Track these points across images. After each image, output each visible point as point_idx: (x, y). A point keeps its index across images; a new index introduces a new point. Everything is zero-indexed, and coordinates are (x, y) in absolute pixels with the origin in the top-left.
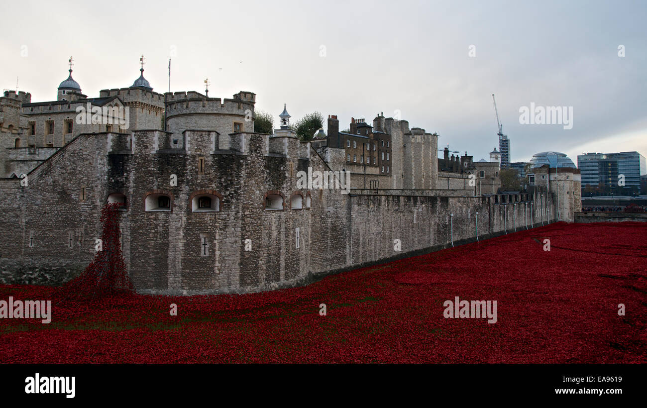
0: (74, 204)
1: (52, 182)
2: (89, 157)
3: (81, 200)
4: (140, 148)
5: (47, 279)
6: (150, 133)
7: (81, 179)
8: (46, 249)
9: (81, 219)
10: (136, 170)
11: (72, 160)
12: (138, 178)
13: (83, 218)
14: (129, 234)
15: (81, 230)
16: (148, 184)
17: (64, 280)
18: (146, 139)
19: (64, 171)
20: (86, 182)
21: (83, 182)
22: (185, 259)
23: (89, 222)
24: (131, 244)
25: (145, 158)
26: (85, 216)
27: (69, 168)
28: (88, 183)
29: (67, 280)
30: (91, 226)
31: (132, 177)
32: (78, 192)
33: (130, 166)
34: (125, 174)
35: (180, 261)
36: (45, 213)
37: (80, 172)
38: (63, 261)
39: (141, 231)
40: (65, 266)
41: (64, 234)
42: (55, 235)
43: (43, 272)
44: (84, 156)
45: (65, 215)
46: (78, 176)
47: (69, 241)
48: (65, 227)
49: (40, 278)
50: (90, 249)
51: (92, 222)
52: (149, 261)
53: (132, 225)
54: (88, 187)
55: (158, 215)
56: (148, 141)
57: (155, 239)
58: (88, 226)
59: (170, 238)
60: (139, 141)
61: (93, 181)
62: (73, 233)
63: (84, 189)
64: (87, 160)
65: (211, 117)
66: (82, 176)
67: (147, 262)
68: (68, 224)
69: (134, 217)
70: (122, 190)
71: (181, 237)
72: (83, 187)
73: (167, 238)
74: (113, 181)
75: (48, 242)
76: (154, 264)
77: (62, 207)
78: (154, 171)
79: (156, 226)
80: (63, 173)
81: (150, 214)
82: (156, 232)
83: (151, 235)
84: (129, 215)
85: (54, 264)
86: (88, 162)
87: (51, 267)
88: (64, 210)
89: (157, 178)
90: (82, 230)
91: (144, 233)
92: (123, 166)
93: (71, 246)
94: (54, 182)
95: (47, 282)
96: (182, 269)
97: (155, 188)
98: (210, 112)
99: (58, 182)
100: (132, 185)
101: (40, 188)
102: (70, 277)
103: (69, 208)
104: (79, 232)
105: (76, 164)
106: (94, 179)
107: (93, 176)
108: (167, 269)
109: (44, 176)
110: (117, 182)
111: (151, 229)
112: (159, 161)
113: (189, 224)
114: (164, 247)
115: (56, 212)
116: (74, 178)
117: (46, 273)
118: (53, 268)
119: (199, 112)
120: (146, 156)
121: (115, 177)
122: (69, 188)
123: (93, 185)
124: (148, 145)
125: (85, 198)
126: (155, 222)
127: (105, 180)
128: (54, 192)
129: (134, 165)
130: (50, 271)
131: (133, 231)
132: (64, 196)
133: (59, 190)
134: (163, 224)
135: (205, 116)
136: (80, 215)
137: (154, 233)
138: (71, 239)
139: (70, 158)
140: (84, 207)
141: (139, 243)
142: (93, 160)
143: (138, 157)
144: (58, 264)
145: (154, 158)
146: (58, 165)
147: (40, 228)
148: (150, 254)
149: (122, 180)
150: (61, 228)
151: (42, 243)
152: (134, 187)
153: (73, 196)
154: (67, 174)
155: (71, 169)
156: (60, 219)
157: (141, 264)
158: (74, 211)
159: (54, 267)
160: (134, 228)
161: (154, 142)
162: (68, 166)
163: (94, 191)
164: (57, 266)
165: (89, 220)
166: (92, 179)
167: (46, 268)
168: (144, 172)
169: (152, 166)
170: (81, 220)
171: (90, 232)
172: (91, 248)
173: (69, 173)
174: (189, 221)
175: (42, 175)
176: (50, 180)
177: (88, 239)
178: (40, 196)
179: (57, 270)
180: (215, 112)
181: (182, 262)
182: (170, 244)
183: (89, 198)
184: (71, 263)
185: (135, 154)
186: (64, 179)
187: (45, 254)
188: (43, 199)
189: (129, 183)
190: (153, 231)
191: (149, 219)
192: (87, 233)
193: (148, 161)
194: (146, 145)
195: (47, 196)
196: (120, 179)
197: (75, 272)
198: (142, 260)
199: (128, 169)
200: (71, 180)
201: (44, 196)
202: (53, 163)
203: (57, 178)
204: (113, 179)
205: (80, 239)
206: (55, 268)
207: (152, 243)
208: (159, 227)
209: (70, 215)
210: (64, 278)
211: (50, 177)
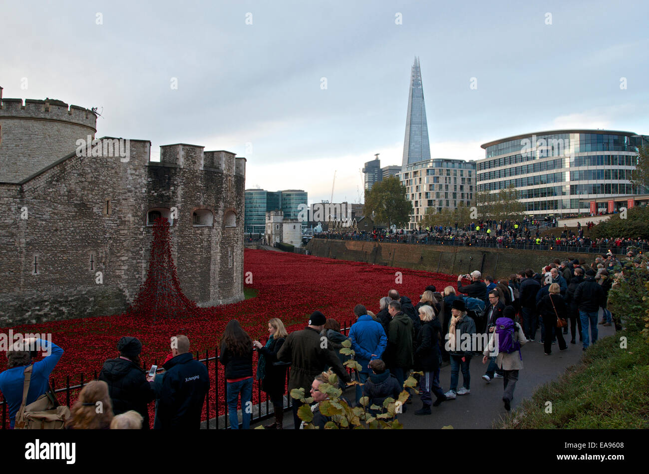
0: (96, 219)
1: (67, 191)
2: (114, 165)
3: (105, 215)
4: (189, 162)
5: (64, 313)
6: (198, 149)
7: (106, 190)
8: (58, 276)
9: (106, 236)
10: (184, 184)
11: (94, 166)
12: (186, 192)
13: (108, 235)
14: (176, 250)
15: (104, 250)
16: (196, 200)
17: (88, 311)
18: (195, 154)
19: (83, 180)
20: (111, 194)
21: (108, 194)
22: (221, 270)
23: (115, 240)
24: (178, 260)
25: (193, 173)
26: (111, 233)
27: (90, 176)
28: (114, 195)
29: (91, 310)
30: (118, 244)
31: (180, 192)
32: (101, 205)
33: (178, 180)
34: (172, 188)
35: (218, 273)
36: (56, 230)
37: (104, 182)
38: (83, 289)
39: (189, 246)
40: (86, 294)
41: (83, 255)
42: (70, 258)
43: (56, 306)
44: (109, 164)
45: (85, 233)
46: (101, 186)
47: (90, 263)
48: (85, 247)
49: (53, 314)
50: (116, 271)
51: (119, 240)
52: (196, 276)
53: (180, 241)
54: (114, 200)
55: (203, 230)
56: (196, 157)
57: (201, 254)
58: (115, 244)
59: (212, 252)
60: (188, 157)
61: (119, 193)
62: (94, 253)
63: (108, 201)
64: (113, 168)
65: (77, 128)
66: (107, 187)
67: (194, 277)
68: (88, 243)
69: (181, 233)
70: (168, 204)
71: (219, 251)
72: (107, 199)
73: (210, 252)
74: (156, 194)
75: (61, 267)
76: (200, 279)
77: (82, 223)
78: (201, 187)
79: (202, 240)
80: (82, 182)
81: (197, 229)
82: (202, 247)
83: (197, 249)
84: (177, 231)
85: (71, 293)
86: (113, 171)
87: (67, 297)
88: (84, 226)
89: (203, 194)
90: (107, 249)
91: (191, 248)
92: (169, 179)
93: (92, 269)
94: (69, 191)
95: (64, 316)
96: (219, 280)
97: (202, 203)
98: (76, 121)
99: (75, 192)
100: (179, 199)
101: (49, 198)
102: (95, 305)
103: (90, 224)
104: (102, 252)
105: (98, 172)
106: (121, 191)
107: (120, 187)
108: (209, 282)
109: (54, 183)
110: (161, 196)
111: (198, 244)
112: (205, 177)
113: (223, 238)
114: (208, 260)
115: (73, 229)
116: (96, 188)
117: (61, 306)
118: (70, 299)
119: (64, 119)
120: (195, 172)
121: (158, 190)
122: (91, 200)
123: (120, 197)
124: (196, 160)
125: (110, 212)
126: (201, 237)
127: (142, 193)
128: (69, 203)
129: (183, 180)
130: (66, 303)
131: (181, 247)
132: (83, 209)
133: (76, 202)
134: (207, 239)
135: (69, 126)
136: (105, 232)
137: (200, 248)
138: (92, 261)
139: (91, 164)
140: (108, 222)
141: (187, 259)
142: (119, 169)
143: (186, 172)
144: (75, 292)
145: (201, 174)
146: (74, 171)
147: (48, 250)
148: (197, 269)
149: (168, 194)
150: (79, 249)
151: (52, 268)
152: (182, 202)
153: (95, 210)
154: (87, 183)
155: (92, 177)
156: (78, 237)
157: (188, 279)
158: (96, 227)
159: (71, 296)
160: (181, 243)
161: (201, 159)
162: (89, 173)
163: (120, 205)
164: (74, 295)
165: (115, 238)
166: (118, 191)
167: (59, 299)
168: (192, 187)
169: (200, 182)
170: (105, 238)
171: (116, 251)
172: (118, 270)
173: (89, 182)
174: (224, 236)
175: (51, 182)
176: (63, 189)
177: (114, 259)
178: (48, 209)
179: (77, 300)
180: (81, 122)
181: (219, 274)
182: (212, 258)
183: (115, 213)
184: (93, 289)
185: (184, 168)
186: (83, 189)
187: (56, 282)
188: (54, 213)
189: (177, 197)
190: (200, 246)
191: (196, 234)
192: (112, 253)
193: (196, 177)
194: (195, 161)
195: (60, 209)
196: (166, 193)
197: (100, 299)
198: (190, 276)
199: (175, 182)
200: (92, 190)
201: (55, 209)
202: (68, 168)
203: (73, 186)
204: (156, 192)
205: (103, 260)
206: (73, 298)
207: (199, 257)
208: (204, 242)
209: (92, 232)
210: (87, 308)
211: (64, 185)
